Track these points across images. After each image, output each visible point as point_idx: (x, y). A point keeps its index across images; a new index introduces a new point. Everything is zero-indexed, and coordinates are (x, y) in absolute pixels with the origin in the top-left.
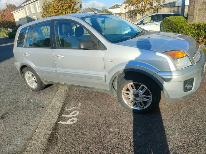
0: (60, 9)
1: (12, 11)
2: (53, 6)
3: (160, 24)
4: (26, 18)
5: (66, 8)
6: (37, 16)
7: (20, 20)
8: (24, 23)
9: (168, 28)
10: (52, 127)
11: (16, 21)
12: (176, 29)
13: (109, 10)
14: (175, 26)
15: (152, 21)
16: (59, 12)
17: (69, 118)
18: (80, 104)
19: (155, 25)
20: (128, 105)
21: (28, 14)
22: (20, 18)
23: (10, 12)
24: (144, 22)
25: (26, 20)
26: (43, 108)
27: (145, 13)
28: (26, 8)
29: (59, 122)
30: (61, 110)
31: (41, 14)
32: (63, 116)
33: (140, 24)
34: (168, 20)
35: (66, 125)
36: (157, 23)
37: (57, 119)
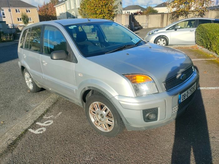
0: (96, 6)
1: (55, 5)
2: (90, 3)
3: (195, 30)
4: (66, 13)
5: (102, 6)
6: (76, 12)
7: (61, 14)
8: (64, 18)
9: (202, 37)
10: (20, 133)
11: (57, 15)
12: (208, 39)
13: (154, 8)
14: (208, 35)
15: (189, 26)
16: (95, 9)
17: (40, 127)
18: (60, 113)
19: (189, 32)
20: (94, 124)
21: (68, 9)
22: (61, 13)
23: (53, 6)
24: (176, 28)
25: (66, 15)
26: (27, 111)
27: (188, 15)
28: (67, 3)
29: (29, 130)
30: (39, 117)
31: (78, 10)
32: (37, 123)
33: (171, 29)
34: (202, 27)
35: (33, 133)
36: (192, 29)
37: (30, 126)
